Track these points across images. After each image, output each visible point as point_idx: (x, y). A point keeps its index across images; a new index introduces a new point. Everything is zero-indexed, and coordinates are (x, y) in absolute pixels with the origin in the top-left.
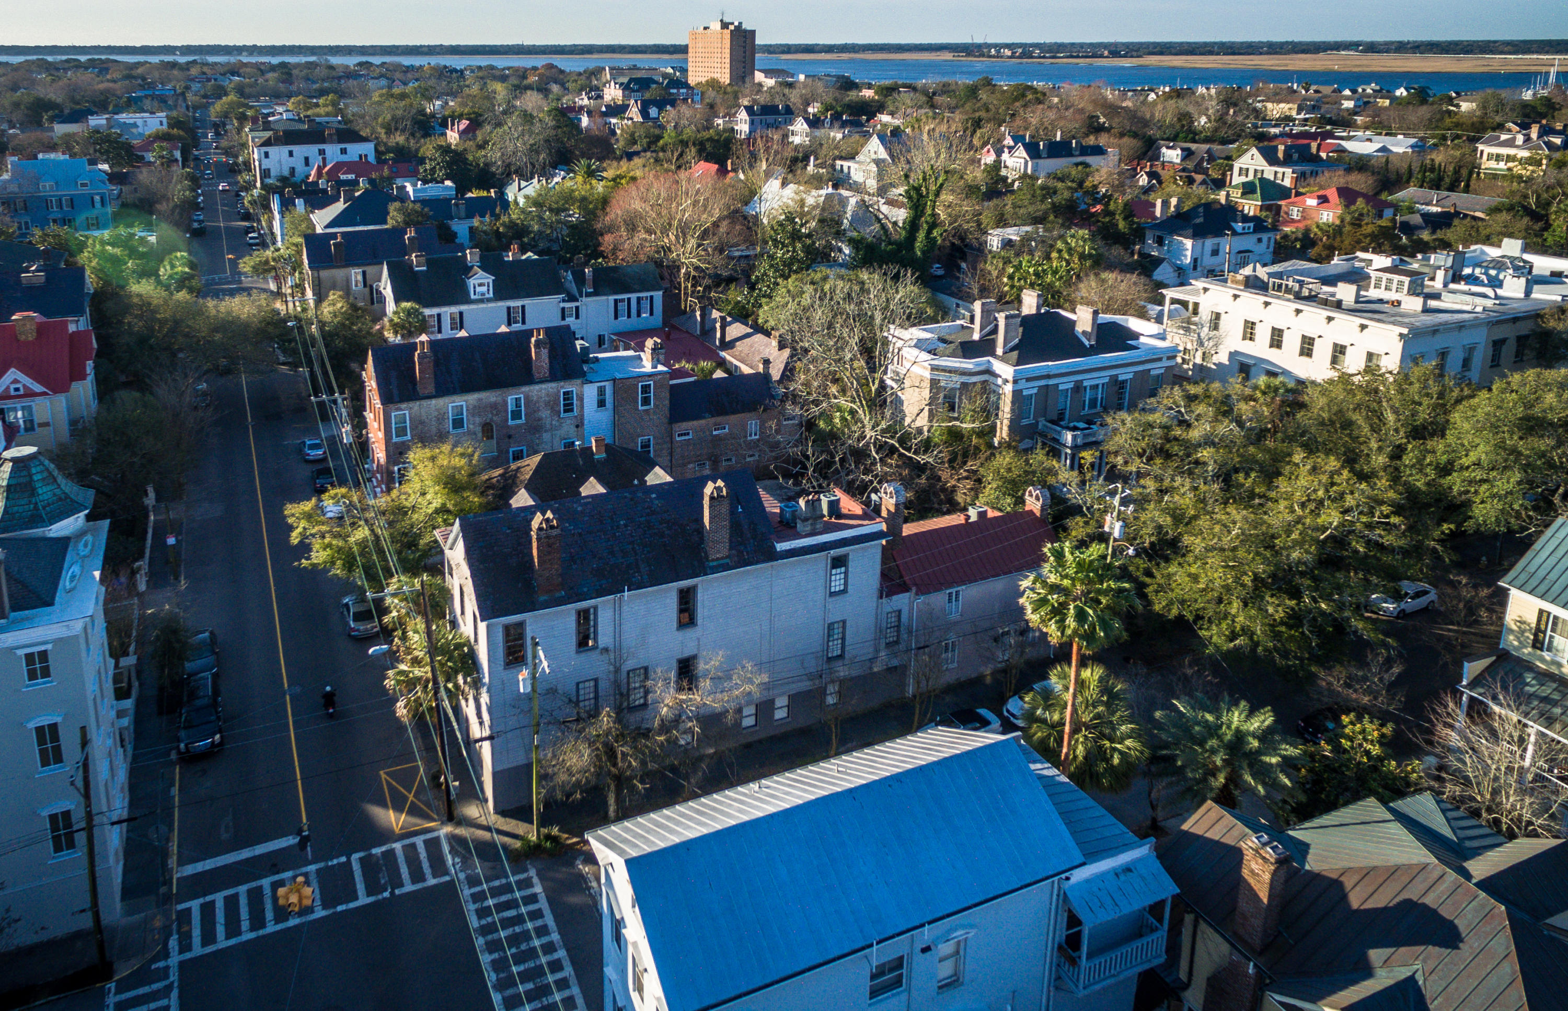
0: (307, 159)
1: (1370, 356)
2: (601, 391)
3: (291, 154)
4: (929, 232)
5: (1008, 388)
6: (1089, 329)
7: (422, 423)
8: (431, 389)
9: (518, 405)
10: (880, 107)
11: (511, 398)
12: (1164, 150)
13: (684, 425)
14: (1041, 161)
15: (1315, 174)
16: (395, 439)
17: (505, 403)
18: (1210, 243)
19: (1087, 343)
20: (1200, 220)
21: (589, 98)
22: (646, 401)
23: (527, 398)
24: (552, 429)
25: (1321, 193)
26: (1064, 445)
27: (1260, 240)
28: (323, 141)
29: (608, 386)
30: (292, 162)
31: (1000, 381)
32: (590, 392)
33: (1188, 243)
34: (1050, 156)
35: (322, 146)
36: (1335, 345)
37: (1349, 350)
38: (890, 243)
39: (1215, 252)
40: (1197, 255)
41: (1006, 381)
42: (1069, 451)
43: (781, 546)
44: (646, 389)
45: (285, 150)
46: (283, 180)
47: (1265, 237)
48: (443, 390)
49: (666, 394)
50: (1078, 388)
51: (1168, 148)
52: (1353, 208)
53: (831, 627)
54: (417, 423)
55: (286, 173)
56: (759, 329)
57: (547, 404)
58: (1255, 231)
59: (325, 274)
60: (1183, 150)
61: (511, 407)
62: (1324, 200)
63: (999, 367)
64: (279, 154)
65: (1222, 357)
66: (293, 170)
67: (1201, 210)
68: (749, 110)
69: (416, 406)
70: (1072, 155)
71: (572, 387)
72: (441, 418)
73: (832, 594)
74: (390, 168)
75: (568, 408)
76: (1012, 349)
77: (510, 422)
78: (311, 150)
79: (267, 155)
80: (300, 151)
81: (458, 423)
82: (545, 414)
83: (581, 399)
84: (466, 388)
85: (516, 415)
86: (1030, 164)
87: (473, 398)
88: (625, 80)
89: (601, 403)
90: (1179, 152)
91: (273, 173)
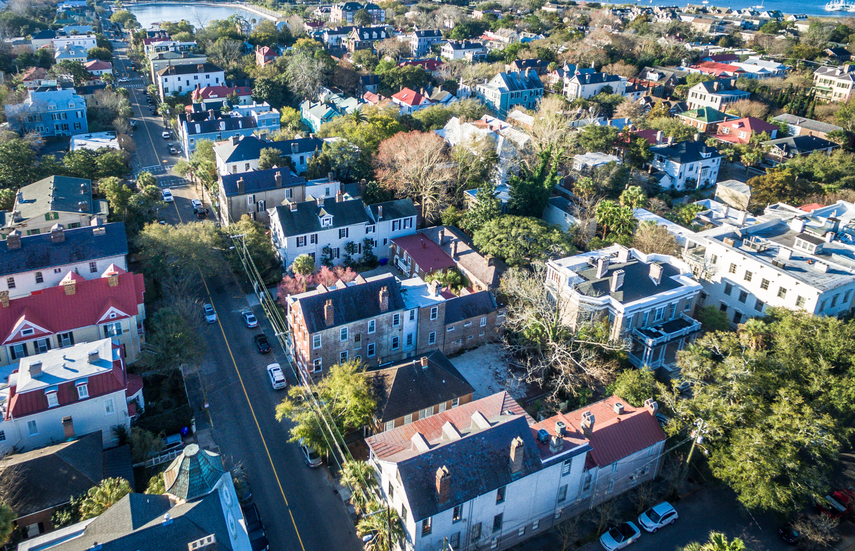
0: (188, 82)
1: (799, 298)
2: (412, 313)
3: (179, 79)
4: (553, 177)
5: (620, 316)
6: (657, 277)
7: (327, 339)
8: (332, 322)
9: (373, 324)
10: (487, 27)
11: (369, 321)
12: (649, 73)
13: (451, 325)
14: (586, 86)
15: (733, 99)
16: (314, 348)
17: (367, 324)
18: (688, 165)
19: (656, 283)
20: (683, 152)
21: (322, 12)
22: (434, 316)
23: (377, 321)
24: (388, 333)
25: (740, 121)
26: (647, 345)
27: (714, 161)
28: (196, 71)
29: (416, 311)
30: (180, 83)
31: (616, 312)
32: (407, 314)
33: (678, 165)
34: (592, 82)
35: (196, 74)
36: (781, 288)
37: (787, 292)
38: (530, 180)
39: (691, 169)
40: (682, 171)
41: (619, 312)
42: (650, 349)
43: (543, 462)
44: (435, 310)
45: (176, 77)
46: (175, 93)
47: (716, 159)
48: (338, 323)
49: (443, 312)
50: (653, 311)
51: (651, 72)
52: (759, 136)
53: (561, 488)
54: (326, 339)
55: (177, 90)
56: (476, 249)
57: (387, 322)
58: (712, 157)
59: (234, 198)
60: (659, 74)
61: (369, 325)
62: (742, 125)
63: (615, 303)
64: (173, 79)
65: (717, 279)
66: (180, 88)
67: (684, 145)
68: (418, 34)
69: (324, 332)
70: (602, 82)
71: (398, 312)
72: (336, 336)
73: (564, 475)
74: (236, 92)
75: (396, 322)
76: (619, 290)
77: (369, 333)
78: (190, 77)
79: (166, 80)
80: (184, 77)
81: (344, 337)
82: (385, 327)
83: (402, 317)
84: (348, 320)
85: (371, 329)
86: (580, 87)
87: (351, 324)
88: (343, 4)
89: (412, 318)
90: (657, 75)
91: (170, 90)
